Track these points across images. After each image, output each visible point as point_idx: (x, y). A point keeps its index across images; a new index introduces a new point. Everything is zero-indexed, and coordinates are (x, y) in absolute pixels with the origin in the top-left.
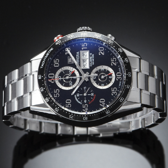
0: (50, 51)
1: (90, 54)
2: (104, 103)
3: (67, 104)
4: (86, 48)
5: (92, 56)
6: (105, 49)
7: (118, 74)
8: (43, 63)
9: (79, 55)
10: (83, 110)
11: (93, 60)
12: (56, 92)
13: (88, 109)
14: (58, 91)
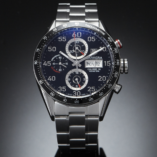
0: (101, 32)
1: (99, 68)
2: (51, 80)
3: (52, 48)
4: (105, 65)
5: (98, 70)
6: (104, 81)
7: (79, 93)
8: (90, 26)
9: (99, 59)
10: (45, 62)
11: (94, 71)
12: (63, 39)
13: (46, 65)
14: (64, 40)
